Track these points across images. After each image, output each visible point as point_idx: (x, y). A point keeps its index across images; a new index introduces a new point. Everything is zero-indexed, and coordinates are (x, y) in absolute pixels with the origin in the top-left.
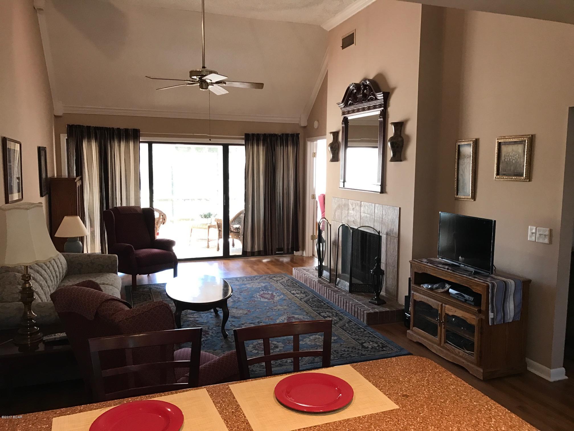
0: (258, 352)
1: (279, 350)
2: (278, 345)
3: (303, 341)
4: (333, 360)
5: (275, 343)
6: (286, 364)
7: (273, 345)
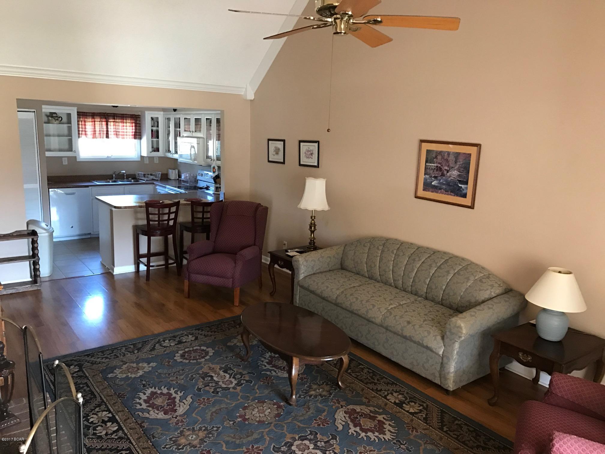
0: (200, 347)
1: (179, 352)
2: (181, 358)
3: (152, 367)
4: (122, 347)
5: (184, 361)
6: (170, 339)
7: (186, 358)
